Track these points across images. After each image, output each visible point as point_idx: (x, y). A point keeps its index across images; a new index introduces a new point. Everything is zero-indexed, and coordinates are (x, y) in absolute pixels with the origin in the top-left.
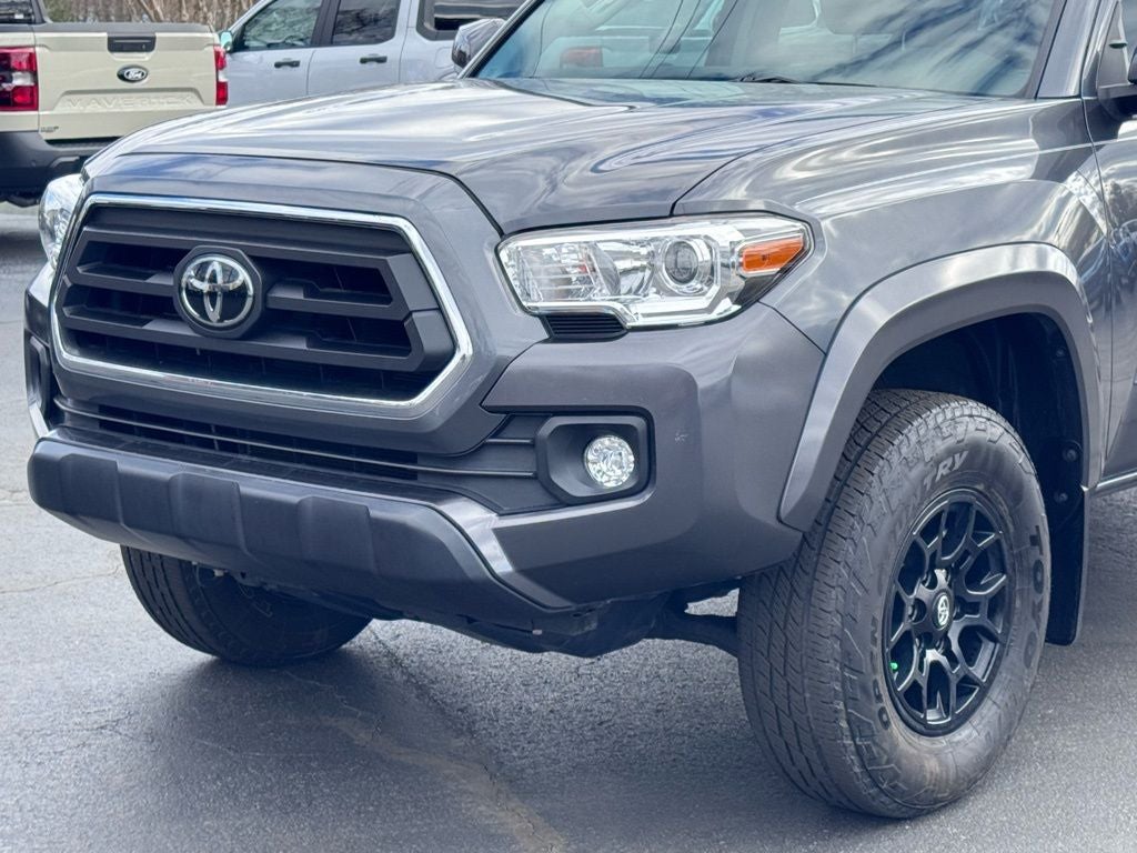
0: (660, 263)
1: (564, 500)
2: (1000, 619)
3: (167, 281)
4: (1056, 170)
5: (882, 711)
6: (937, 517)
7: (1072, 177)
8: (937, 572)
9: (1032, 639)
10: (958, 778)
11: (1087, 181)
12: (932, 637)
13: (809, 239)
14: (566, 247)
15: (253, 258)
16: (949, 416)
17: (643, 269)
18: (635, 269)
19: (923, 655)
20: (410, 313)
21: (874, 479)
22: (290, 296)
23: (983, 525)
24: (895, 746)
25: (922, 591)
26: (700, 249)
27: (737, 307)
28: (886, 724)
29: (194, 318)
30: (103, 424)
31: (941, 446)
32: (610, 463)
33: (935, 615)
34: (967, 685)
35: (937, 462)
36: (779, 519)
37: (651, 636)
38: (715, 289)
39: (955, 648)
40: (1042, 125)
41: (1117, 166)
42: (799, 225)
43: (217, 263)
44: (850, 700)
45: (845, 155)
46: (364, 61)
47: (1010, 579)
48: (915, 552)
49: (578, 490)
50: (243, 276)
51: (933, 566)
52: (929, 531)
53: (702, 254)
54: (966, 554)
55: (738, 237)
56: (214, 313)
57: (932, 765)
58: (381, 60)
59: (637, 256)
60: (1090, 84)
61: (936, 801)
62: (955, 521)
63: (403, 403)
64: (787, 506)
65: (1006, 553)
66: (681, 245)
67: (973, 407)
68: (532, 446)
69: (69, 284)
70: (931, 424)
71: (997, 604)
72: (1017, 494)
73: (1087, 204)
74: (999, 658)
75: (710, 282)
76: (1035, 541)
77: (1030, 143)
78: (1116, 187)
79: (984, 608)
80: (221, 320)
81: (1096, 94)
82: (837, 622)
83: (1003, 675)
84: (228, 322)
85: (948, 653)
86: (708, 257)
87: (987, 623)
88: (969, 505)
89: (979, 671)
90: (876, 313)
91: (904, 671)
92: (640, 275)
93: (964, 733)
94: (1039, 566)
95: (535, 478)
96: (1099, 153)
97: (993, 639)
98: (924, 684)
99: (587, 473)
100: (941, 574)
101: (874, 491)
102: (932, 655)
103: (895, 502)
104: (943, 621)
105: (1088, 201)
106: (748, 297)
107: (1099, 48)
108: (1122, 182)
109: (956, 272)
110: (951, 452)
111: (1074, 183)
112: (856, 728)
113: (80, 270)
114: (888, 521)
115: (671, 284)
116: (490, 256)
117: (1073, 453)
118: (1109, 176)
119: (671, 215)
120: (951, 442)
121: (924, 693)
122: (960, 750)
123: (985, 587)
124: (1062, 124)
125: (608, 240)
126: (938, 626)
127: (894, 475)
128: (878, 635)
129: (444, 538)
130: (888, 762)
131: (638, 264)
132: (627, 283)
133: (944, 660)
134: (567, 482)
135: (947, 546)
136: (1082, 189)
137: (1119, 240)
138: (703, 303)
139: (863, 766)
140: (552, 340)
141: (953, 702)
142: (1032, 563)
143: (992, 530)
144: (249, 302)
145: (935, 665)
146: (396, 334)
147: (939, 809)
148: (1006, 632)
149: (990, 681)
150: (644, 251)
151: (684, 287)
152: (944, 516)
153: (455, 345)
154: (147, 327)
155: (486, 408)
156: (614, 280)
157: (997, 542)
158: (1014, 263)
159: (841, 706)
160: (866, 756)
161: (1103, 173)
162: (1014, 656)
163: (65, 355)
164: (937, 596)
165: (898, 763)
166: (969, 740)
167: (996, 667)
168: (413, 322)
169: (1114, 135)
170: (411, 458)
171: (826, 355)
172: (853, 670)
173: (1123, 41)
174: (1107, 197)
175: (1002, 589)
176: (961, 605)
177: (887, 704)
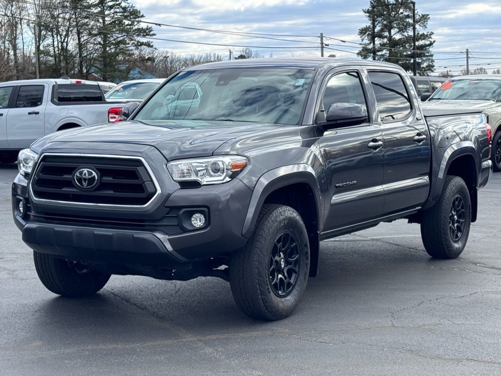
0: (209, 168)
1: (185, 231)
2: (297, 267)
3: (70, 176)
4: (307, 145)
5: (268, 288)
6: (281, 237)
7: (312, 146)
8: (281, 253)
9: (306, 274)
10: (287, 309)
11: (317, 147)
12: (280, 271)
13: (247, 161)
14: (183, 165)
15: (97, 169)
16: (283, 210)
17: (204, 170)
18: (202, 170)
19: (278, 276)
20: (144, 182)
21: (265, 226)
22: (108, 179)
23: (292, 241)
24: (272, 298)
25: (277, 258)
26: (221, 164)
27: (230, 179)
28: (269, 292)
29: (79, 186)
30: (46, 218)
31: (282, 218)
32: (198, 221)
33: (281, 265)
34: (289, 284)
35: (281, 222)
36: (242, 235)
37: (201, 275)
38: (225, 174)
39: (286, 274)
40: (303, 133)
41: (325, 144)
42: (245, 158)
43: (85, 171)
44: (260, 285)
45: (249, 141)
46: (30, 113)
47: (299, 256)
48: (275, 246)
49: (190, 228)
50: (94, 174)
51: (280, 251)
52: (279, 241)
53: (221, 166)
54: (288, 248)
55: (230, 161)
56: (85, 184)
57: (281, 305)
58: (37, 113)
59: (202, 166)
60: (315, 121)
61: (282, 315)
62: (285, 239)
63: (141, 206)
64: (244, 231)
65: (298, 249)
66: (215, 163)
67: (289, 208)
68: (177, 216)
69: (37, 178)
70: (279, 211)
71: (297, 262)
72: (301, 233)
73: (317, 154)
74: (297, 278)
75: (223, 173)
76: (306, 246)
77: (300, 137)
78: (325, 150)
79: (293, 264)
80: (87, 186)
81: (317, 124)
82: (257, 263)
83: (298, 282)
84: (89, 187)
85: (284, 275)
86: (222, 166)
87: (294, 268)
88: (289, 235)
89: (292, 281)
90: (265, 181)
91: (273, 279)
92: (203, 171)
93: (288, 298)
94: (307, 252)
95: (178, 225)
96: (319, 140)
97: (296, 273)
98: (278, 283)
99: (191, 223)
100: (281, 254)
101: (265, 229)
102: (280, 276)
103: (270, 232)
104: (283, 266)
105: (317, 153)
106: (233, 176)
107: (317, 111)
108: (326, 149)
109: (283, 171)
110: (284, 220)
111: (313, 148)
112: (262, 293)
113: (40, 174)
114: (269, 237)
115: (212, 173)
116: (165, 166)
117: (315, 222)
118: (323, 147)
119: (212, 155)
120: (284, 216)
121: (278, 286)
122: (288, 302)
123: (293, 258)
124: (308, 132)
125: (195, 162)
126: (282, 267)
127: (270, 225)
128: (267, 268)
129: (155, 241)
130: (270, 303)
131: (202, 168)
132: (200, 174)
133: (283, 277)
134: (186, 226)
135: (283, 246)
136: (316, 150)
137: (326, 166)
138: (222, 178)
139: (264, 304)
140: (182, 188)
141: (286, 289)
142: (305, 252)
143: (295, 242)
144: (96, 181)
145: (281, 278)
146: (140, 188)
147: (284, 318)
148: (299, 271)
149: (295, 284)
150: (204, 165)
151: (216, 174)
152: (282, 237)
153: (156, 190)
154: (63, 189)
155: (165, 207)
156: (197, 173)
157: (296, 245)
158: (298, 169)
159: (258, 287)
160: (264, 300)
161: (320, 146)
162: (301, 277)
163: (35, 198)
164: (281, 259)
165: (273, 303)
166: (290, 300)
167: (296, 280)
168: (145, 185)
169: (322, 135)
170: (143, 221)
171: (253, 191)
172: (261, 277)
173: (324, 109)
174: (322, 153)
175: (298, 258)
176: (287, 263)
177: (269, 287)
